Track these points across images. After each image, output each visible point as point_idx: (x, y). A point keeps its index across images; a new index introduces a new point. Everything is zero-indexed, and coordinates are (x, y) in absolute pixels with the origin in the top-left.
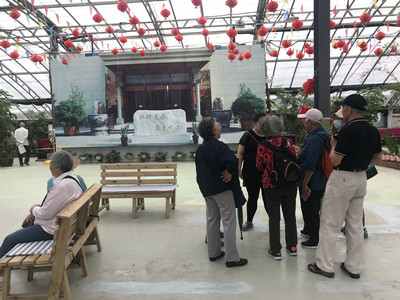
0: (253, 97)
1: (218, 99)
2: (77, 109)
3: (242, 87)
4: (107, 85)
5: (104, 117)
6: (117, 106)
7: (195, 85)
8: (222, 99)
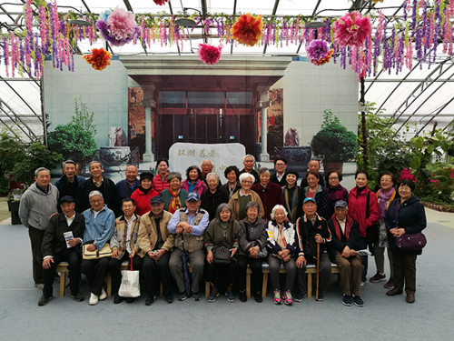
0: (342, 130)
1: (293, 131)
2: (83, 138)
3: (327, 115)
4: (130, 104)
5: (125, 151)
6: (144, 135)
7: (260, 109)
8: (299, 131)
